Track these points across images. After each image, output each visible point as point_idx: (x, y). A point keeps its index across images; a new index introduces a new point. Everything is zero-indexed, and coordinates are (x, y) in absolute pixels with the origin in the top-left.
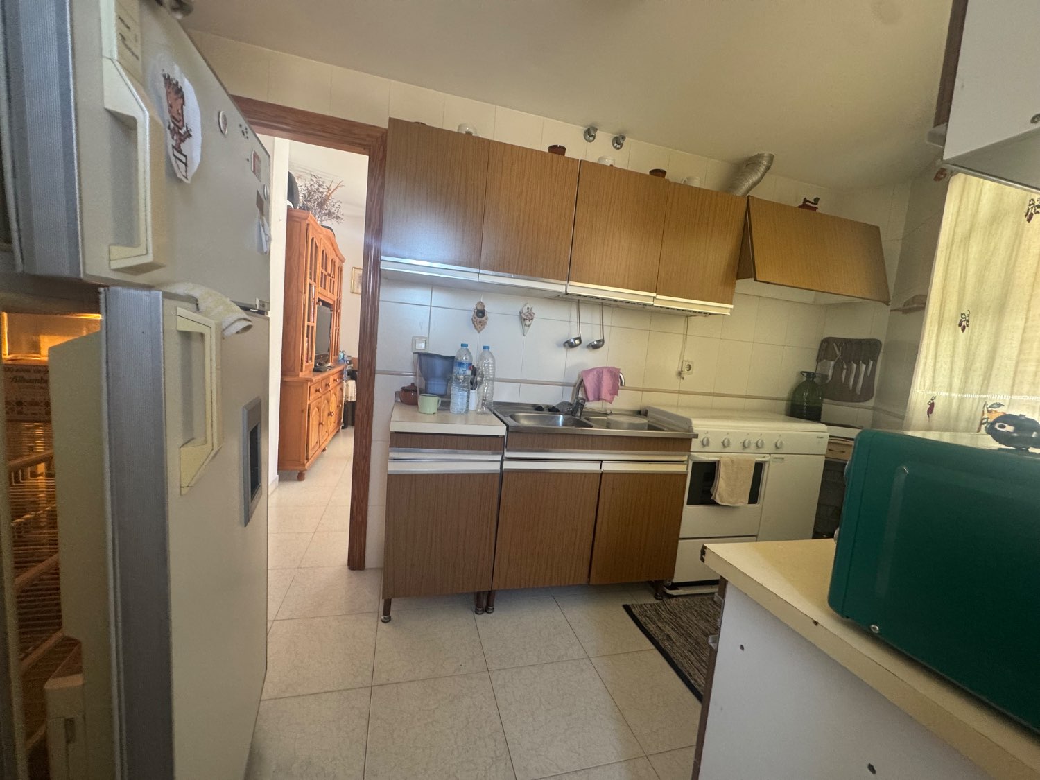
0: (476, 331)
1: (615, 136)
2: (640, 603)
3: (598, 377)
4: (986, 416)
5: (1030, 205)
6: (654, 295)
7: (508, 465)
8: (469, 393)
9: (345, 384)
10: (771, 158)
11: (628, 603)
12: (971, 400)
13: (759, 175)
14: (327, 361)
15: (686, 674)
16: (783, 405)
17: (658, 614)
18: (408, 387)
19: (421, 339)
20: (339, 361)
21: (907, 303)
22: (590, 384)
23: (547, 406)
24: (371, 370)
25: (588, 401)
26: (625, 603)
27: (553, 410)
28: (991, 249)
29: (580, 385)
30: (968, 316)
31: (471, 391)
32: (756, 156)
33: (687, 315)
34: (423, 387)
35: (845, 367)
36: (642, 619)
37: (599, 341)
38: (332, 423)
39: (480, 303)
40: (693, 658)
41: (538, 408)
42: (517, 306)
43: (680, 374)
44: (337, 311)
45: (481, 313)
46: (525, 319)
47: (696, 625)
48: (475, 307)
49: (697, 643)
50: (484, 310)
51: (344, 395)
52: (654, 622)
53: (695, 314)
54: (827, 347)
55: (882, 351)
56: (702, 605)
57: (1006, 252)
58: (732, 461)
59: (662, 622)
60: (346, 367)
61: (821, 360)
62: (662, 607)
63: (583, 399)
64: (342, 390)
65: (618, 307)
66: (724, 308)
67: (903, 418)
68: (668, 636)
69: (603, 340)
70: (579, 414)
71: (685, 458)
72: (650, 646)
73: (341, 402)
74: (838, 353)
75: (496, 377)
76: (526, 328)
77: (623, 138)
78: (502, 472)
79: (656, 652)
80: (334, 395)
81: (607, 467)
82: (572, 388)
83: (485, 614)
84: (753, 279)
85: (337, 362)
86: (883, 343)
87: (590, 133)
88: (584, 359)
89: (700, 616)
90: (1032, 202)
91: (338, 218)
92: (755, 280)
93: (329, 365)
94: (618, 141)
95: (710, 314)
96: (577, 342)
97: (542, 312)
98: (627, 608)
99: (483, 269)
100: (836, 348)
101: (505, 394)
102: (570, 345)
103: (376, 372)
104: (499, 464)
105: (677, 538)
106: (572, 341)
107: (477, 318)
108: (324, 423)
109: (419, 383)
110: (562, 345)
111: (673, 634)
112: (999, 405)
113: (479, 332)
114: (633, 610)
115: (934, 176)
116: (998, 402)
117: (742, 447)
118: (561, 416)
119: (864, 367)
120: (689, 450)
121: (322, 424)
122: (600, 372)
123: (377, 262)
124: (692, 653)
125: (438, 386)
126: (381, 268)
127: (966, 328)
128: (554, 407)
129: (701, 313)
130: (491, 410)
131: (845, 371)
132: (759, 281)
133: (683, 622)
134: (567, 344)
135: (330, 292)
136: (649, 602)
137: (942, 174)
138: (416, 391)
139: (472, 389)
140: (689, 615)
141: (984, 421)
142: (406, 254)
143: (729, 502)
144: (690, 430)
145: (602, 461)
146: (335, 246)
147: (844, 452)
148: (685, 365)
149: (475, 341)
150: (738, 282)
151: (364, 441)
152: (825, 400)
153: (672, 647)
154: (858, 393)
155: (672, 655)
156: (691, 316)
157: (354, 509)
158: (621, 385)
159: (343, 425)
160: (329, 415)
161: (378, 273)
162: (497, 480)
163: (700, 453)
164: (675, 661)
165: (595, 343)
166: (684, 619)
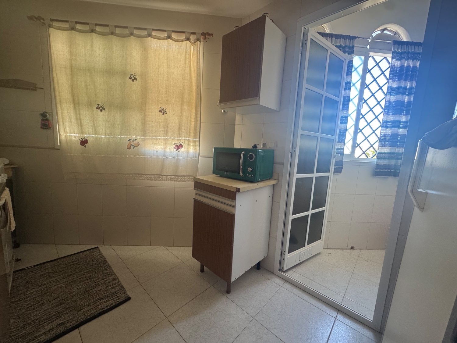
4: (132, 143)
30: (103, 106)
40: (86, 309)
47: (46, 310)
49: (70, 308)
111: (56, 322)
112: (136, 140)
124: (82, 309)
127: (103, 110)
133: (39, 318)
153: (74, 321)
166: (36, 318)
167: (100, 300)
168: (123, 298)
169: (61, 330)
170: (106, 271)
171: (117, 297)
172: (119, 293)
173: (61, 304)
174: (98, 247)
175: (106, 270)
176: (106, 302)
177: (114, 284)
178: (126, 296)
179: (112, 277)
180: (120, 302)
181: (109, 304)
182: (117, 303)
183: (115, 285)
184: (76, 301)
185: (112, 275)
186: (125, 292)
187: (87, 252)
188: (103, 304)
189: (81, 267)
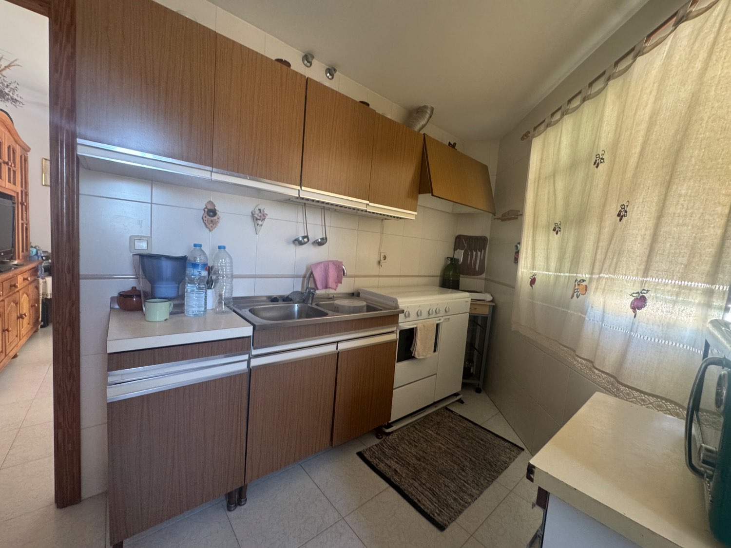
0: (207, 230)
1: (327, 67)
2: (369, 447)
3: (325, 269)
4: (577, 288)
5: (597, 158)
6: (367, 202)
7: (255, 362)
8: (206, 293)
9: (41, 281)
10: (432, 109)
11: (359, 450)
12: (564, 277)
13: (426, 120)
14: (12, 258)
15: (416, 501)
16: (437, 280)
17: (384, 452)
18: (128, 292)
19: (141, 238)
20: (30, 257)
21: (504, 215)
22: (318, 275)
23: (281, 297)
24: (73, 275)
25: (318, 289)
26: (358, 451)
27: (287, 299)
28: (572, 184)
29: (310, 277)
30: (560, 225)
31: (209, 291)
32: (423, 107)
33: (383, 218)
34: (149, 290)
35: (470, 254)
36: (374, 461)
37: (322, 239)
38: (26, 325)
39: (210, 202)
40: (416, 484)
41: (274, 300)
42: (249, 205)
43: (379, 262)
44: (22, 204)
45: (211, 212)
46: (258, 218)
47: (410, 452)
48: (205, 207)
49: (415, 469)
50: (215, 210)
51: (41, 292)
52: (382, 461)
53: (389, 218)
54: (460, 241)
55: (488, 243)
56: (409, 434)
57: (581, 186)
58: (424, 326)
59: (388, 459)
60: (41, 263)
61: (456, 250)
62: (384, 445)
63: (313, 289)
64: (37, 288)
65: (335, 210)
66: (409, 214)
67: (514, 288)
68: (395, 471)
69: (326, 238)
70: (310, 301)
71: (394, 329)
72: (385, 485)
73: (37, 301)
74: (465, 245)
75: (234, 274)
76: (258, 227)
77: (335, 70)
78: (250, 370)
79: (391, 489)
80: (25, 295)
81: (342, 346)
82: (301, 279)
83: (238, 507)
84: (430, 194)
85: (28, 259)
86: (489, 239)
87: (308, 58)
88: (311, 255)
89: (410, 444)
90: (598, 156)
91: (14, 101)
92: (433, 195)
93: (16, 262)
94: (331, 71)
95: (401, 218)
96: (306, 240)
97: (273, 213)
98: (360, 455)
99: (216, 168)
100: (464, 242)
101: (241, 289)
102: (298, 242)
103: (81, 277)
104: (246, 363)
105: (393, 389)
106: (301, 239)
107: (208, 217)
108: (10, 329)
109: (142, 285)
110: (292, 242)
111: (398, 467)
112: (584, 281)
113: (210, 231)
114: (365, 455)
115: (521, 136)
116: (583, 278)
117: (428, 315)
118: (296, 305)
119: (479, 253)
120: (398, 323)
121: (8, 330)
122: (326, 265)
123: (72, 147)
124: (415, 480)
125: (166, 288)
126: (78, 153)
127: (559, 232)
128: (288, 297)
129: (394, 217)
130: (231, 309)
131: (469, 256)
132: (435, 196)
133: (401, 453)
134: (297, 242)
135: (9, 181)
136: (374, 444)
137: (526, 136)
138: (139, 296)
139: (208, 289)
140: (403, 445)
141: (575, 291)
142: (116, 141)
143: (423, 356)
144: (397, 307)
145: (338, 342)
146: (12, 132)
147: (476, 309)
148: (382, 255)
149: (209, 240)
150: (420, 196)
151: (69, 358)
152: (461, 275)
153: (401, 480)
154: (477, 269)
155: (402, 487)
156: (386, 219)
157: (60, 437)
158: (344, 275)
159: (42, 323)
160: (18, 318)
161: (75, 161)
162: (246, 379)
163: (405, 324)
164: (406, 492)
165: (320, 240)
166: (401, 450)
167: (432, 493)
168: (441, 520)
169: (389, 473)
170: (482, 479)
171: (440, 511)
172: (448, 511)
173: (419, 460)
174: (523, 450)
175: (485, 479)
176: (430, 501)
177: (462, 498)
178: (445, 522)
179: (473, 490)
180: (434, 517)
181: (428, 505)
182: (432, 515)
183: (461, 501)
184: (424, 469)
185: (478, 490)
186: (452, 519)
187: (506, 444)
188: (425, 498)
189: (477, 451)
